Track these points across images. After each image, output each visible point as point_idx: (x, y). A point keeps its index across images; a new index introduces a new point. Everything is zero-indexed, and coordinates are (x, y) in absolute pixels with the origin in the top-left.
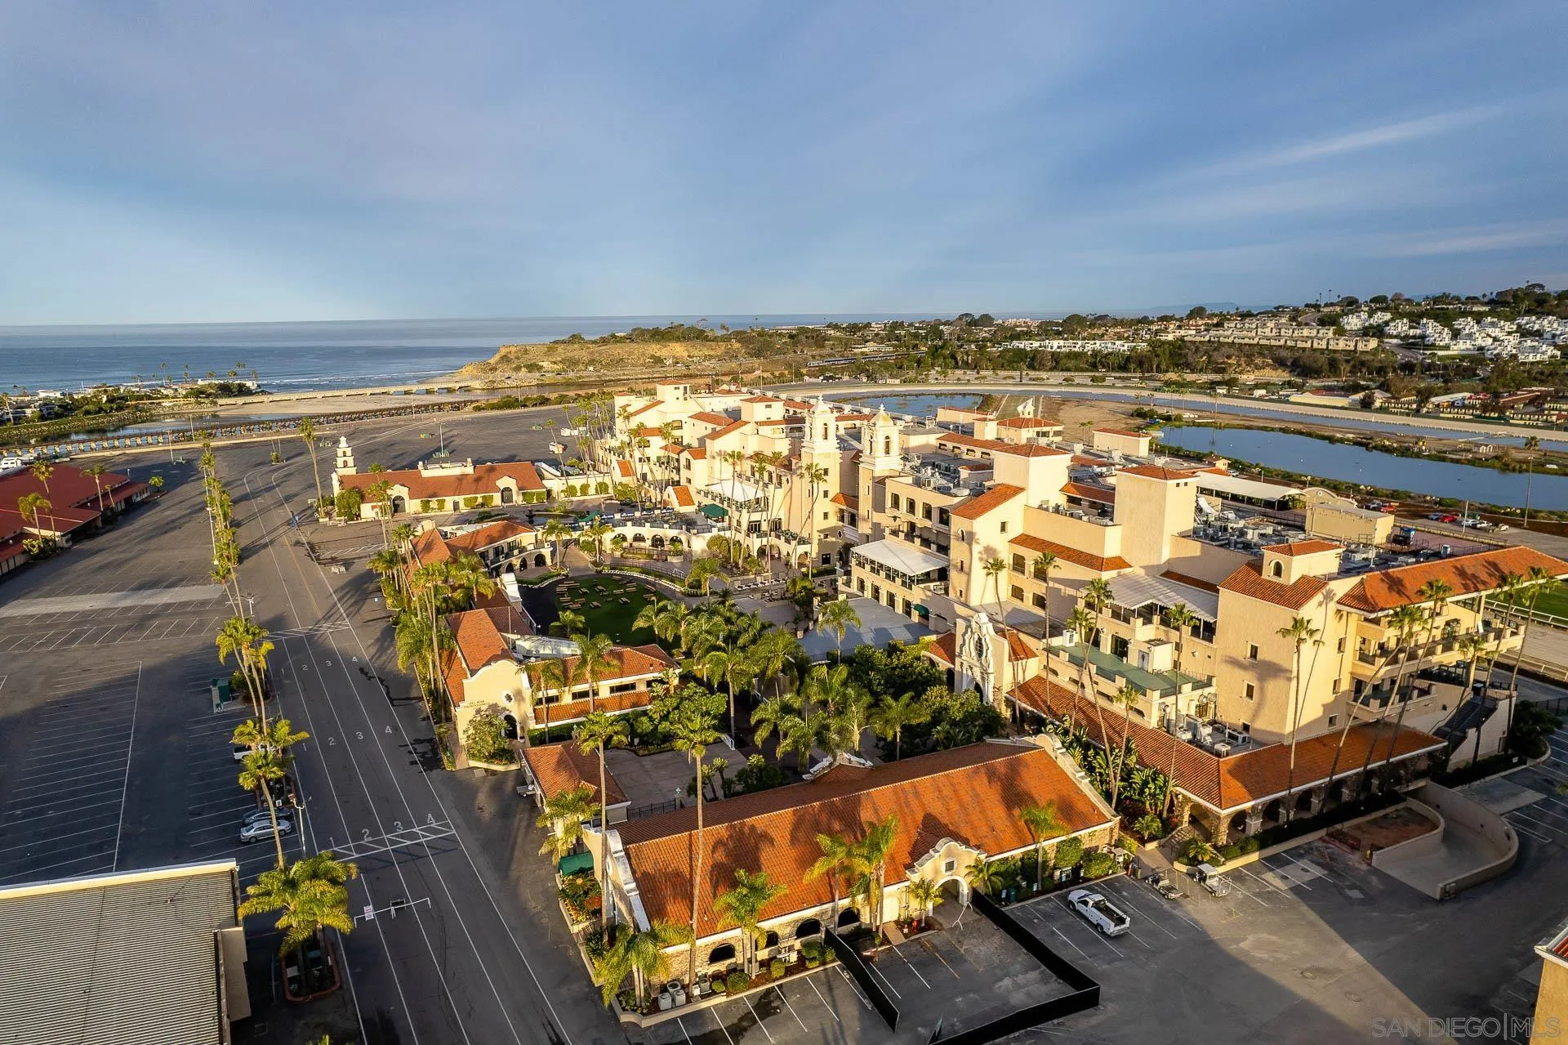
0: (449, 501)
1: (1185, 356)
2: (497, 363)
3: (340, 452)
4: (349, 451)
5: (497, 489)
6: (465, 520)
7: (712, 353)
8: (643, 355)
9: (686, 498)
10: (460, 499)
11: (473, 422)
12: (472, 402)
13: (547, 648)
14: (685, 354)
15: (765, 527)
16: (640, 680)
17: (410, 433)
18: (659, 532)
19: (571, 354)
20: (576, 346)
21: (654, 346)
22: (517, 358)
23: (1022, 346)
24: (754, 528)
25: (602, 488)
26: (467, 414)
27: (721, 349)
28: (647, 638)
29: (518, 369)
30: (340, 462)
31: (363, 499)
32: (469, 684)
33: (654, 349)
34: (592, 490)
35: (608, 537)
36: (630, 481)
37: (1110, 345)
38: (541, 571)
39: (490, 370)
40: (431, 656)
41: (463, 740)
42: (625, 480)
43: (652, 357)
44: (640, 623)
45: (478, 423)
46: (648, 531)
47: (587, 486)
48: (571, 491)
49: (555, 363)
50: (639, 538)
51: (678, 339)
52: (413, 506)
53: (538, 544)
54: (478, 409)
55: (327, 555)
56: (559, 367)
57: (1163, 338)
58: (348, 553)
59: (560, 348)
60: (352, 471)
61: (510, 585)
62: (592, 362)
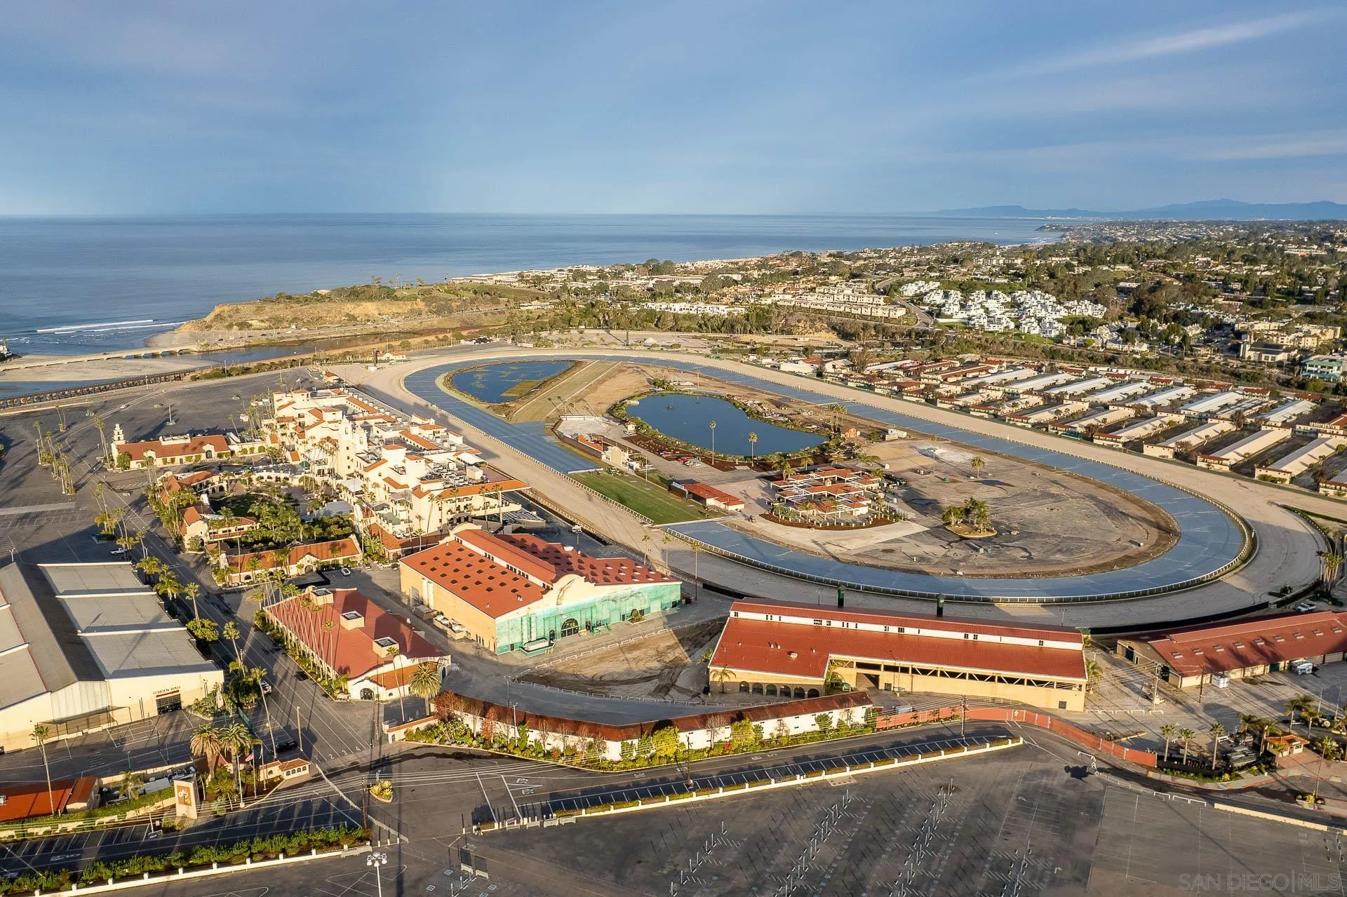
0: (177, 458)
1: (771, 318)
2: (212, 321)
3: (116, 432)
4: (121, 432)
5: (204, 452)
6: (187, 470)
7: (400, 311)
8: (340, 313)
9: (295, 457)
10: (183, 457)
11: (192, 392)
12: (189, 371)
13: (215, 517)
14: (376, 313)
15: (326, 472)
16: (246, 527)
17: (146, 403)
18: (278, 474)
19: (277, 313)
20: (282, 305)
21: (349, 306)
22: (230, 316)
23: (654, 307)
24: (321, 473)
25: (261, 449)
26: (186, 384)
27: (406, 307)
28: (252, 514)
29: (230, 326)
30: (116, 437)
31: (131, 458)
32: (189, 529)
33: (350, 308)
34: (256, 450)
35: (254, 477)
36: (277, 446)
37: (715, 310)
38: (222, 493)
39: (207, 327)
40: (176, 523)
41: (187, 547)
42: (273, 446)
43: (348, 315)
44: (250, 510)
45: (194, 393)
46: (273, 474)
47: (255, 449)
48: (244, 451)
49: (262, 321)
50: (269, 478)
51: (370, 299)
52: (159, 462)
53: (220, 481)
54: (195, 379)
55: (118, 488)
56: (266, 324)
57: (763, 302)
58: (129, 487)
59: (268, 307)
60: (122, 442)
61: (205, 499)
62: (295, 320)
